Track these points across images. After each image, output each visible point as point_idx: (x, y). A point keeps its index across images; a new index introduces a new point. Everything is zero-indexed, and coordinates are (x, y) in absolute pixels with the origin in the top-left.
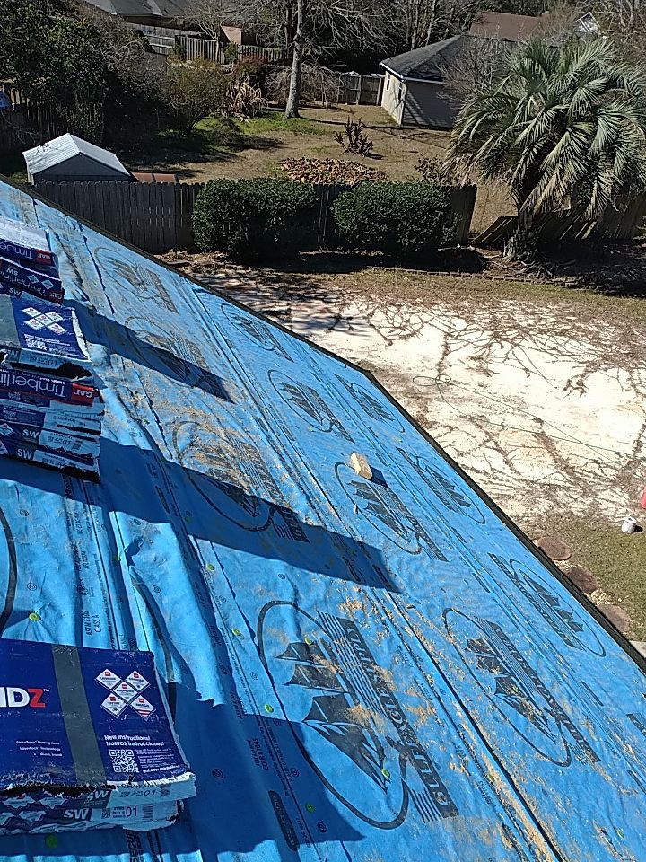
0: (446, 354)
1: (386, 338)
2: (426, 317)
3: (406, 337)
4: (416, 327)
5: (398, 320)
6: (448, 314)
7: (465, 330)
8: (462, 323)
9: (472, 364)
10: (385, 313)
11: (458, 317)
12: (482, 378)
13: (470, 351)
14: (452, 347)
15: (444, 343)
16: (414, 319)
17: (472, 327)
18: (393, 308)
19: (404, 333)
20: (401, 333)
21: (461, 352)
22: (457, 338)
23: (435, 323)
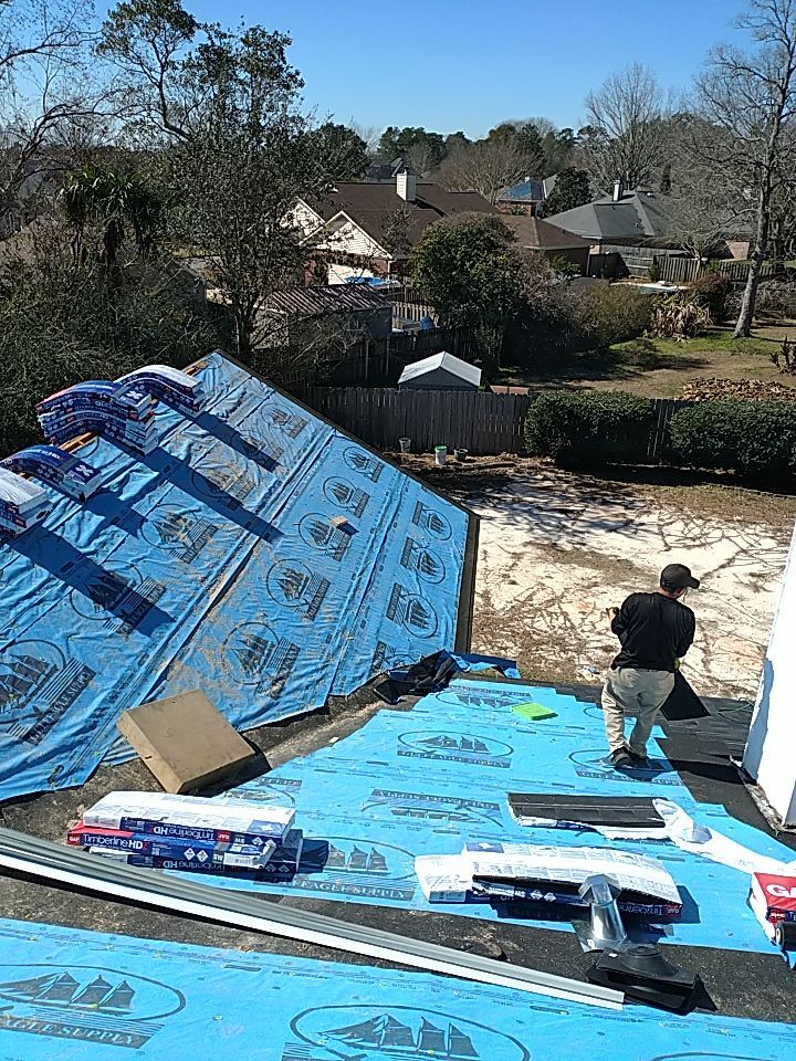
0: (723, 567)
1: (666, 544)
2: (732, 533)
3: (689, 547)
4: (709, 540)
5: (697, 531)
6: (764, 534)
7: (769, 550)
8: (771, 544)
9: (746, 580)
10: (686, 525)
11: (772, 538)
12: (747, 593)
13: (757, 568)
14: (737, 562)
15: (730, 557)
16: (718, 533)
17: (780, 549)
18: (700, 522)
19: (692, 543)
20: (689, 542)
21: (744, 568)
22: (751, 556)
23: (736, 540)
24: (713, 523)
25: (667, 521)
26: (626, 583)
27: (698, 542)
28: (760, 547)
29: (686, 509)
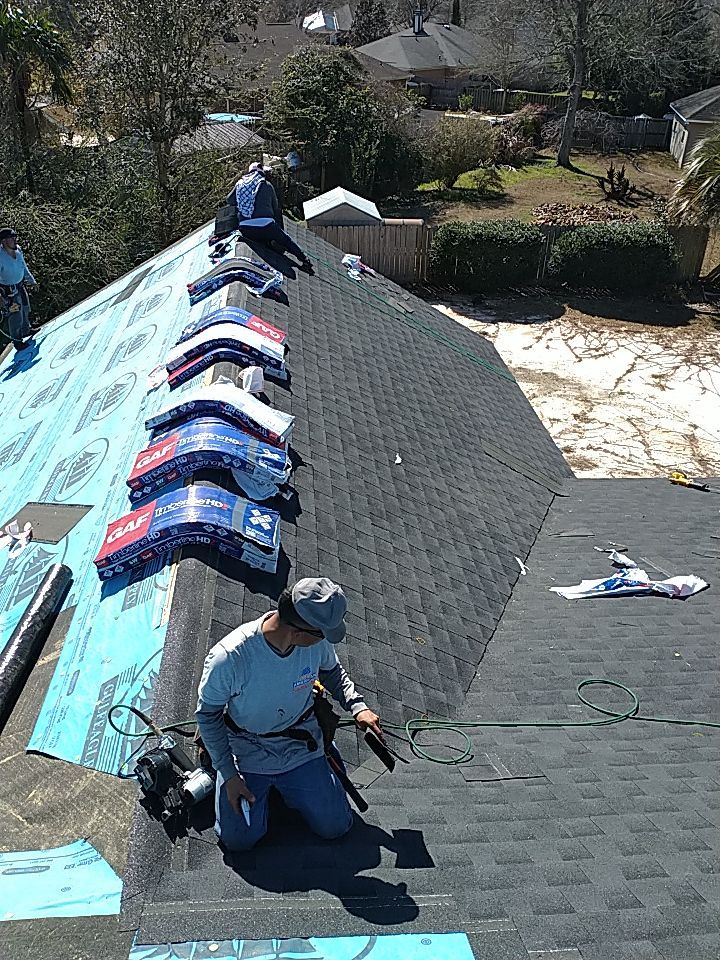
0: (628, 371)
1: (577, 357)
2: (624, 342)
3: (597, 357)
4: (610, 350)
5: (596, 343)
6: (648, 341)
7: (659, 354)
8: (658, 349)
9: (651, 381)
10: (586, 338)
11: (657, 344)
15: (632, 361)
16: (612, 344)
17: (665, 352)
18: (595, 334)
19: (597, 353)
20: (594, 353)
21: (645, 371)
22: (647, 360)
23: (631, 347)
24: (606, 335)
25: (569, 336)
26: (559, 393)
27: (600, 352)
28: (650, 353)
29: (579, 324)
